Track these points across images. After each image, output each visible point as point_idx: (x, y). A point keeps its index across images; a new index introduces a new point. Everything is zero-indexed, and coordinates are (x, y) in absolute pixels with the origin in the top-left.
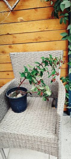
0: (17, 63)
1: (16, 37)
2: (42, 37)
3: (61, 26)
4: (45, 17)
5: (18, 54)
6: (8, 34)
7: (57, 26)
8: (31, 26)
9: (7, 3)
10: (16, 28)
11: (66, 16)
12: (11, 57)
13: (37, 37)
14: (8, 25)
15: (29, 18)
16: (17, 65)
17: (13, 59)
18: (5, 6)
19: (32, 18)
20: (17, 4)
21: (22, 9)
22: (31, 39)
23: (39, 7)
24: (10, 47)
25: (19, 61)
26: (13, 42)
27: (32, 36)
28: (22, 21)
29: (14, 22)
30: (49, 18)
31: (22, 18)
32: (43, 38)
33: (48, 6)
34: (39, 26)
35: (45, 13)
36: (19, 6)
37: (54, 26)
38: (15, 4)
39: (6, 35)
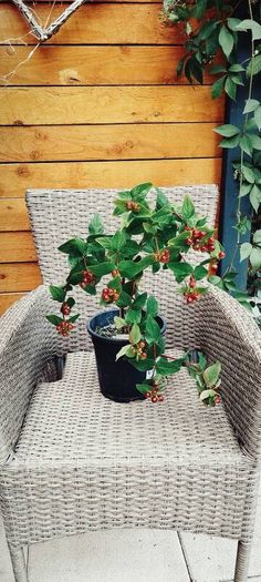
0: (54, 228)
1: (46, 138)
2: (139, 142)
3: (200, 111)
4: (152, 76)
5: (60, 194)
6: (19, 124)
7: (189, 109)
8: (103, 103)
9: (30, 16)
10: (50, 106)
11: (236, 74)
12: (33, 207)
13: (122, 141)
14: (21, 92)
15: (101, 73)
16: (54, 234)
17: (40, 213)
18: (18, 26)
19: (110, 75)
20: (64, 21)
21: (76, 41)
22: (100, 149)
23: (135, 42)
24: (21, 172)
25: (63, 219)
26: (34, 155)
27: (106, 139)
28: (73, 83)
29: (44, 82)
30: (166, 82)
31: (73, 73)
32: (142, 146)
33: (166, 42)
34: (130, 105)
35: (153, 65)
36: (66, 31)
37: (181, 108)
38: (59, 23)
39: (10, 129)
